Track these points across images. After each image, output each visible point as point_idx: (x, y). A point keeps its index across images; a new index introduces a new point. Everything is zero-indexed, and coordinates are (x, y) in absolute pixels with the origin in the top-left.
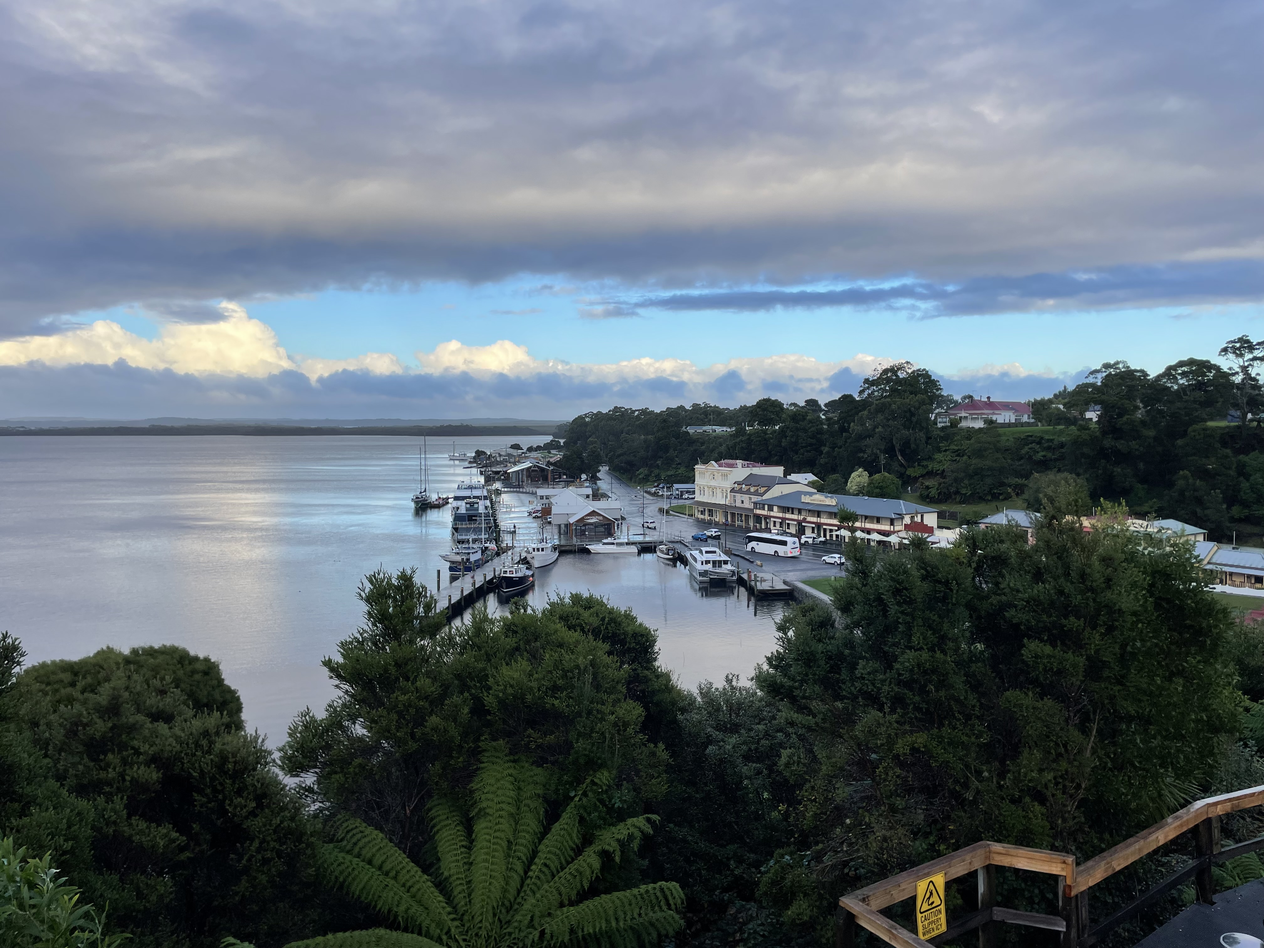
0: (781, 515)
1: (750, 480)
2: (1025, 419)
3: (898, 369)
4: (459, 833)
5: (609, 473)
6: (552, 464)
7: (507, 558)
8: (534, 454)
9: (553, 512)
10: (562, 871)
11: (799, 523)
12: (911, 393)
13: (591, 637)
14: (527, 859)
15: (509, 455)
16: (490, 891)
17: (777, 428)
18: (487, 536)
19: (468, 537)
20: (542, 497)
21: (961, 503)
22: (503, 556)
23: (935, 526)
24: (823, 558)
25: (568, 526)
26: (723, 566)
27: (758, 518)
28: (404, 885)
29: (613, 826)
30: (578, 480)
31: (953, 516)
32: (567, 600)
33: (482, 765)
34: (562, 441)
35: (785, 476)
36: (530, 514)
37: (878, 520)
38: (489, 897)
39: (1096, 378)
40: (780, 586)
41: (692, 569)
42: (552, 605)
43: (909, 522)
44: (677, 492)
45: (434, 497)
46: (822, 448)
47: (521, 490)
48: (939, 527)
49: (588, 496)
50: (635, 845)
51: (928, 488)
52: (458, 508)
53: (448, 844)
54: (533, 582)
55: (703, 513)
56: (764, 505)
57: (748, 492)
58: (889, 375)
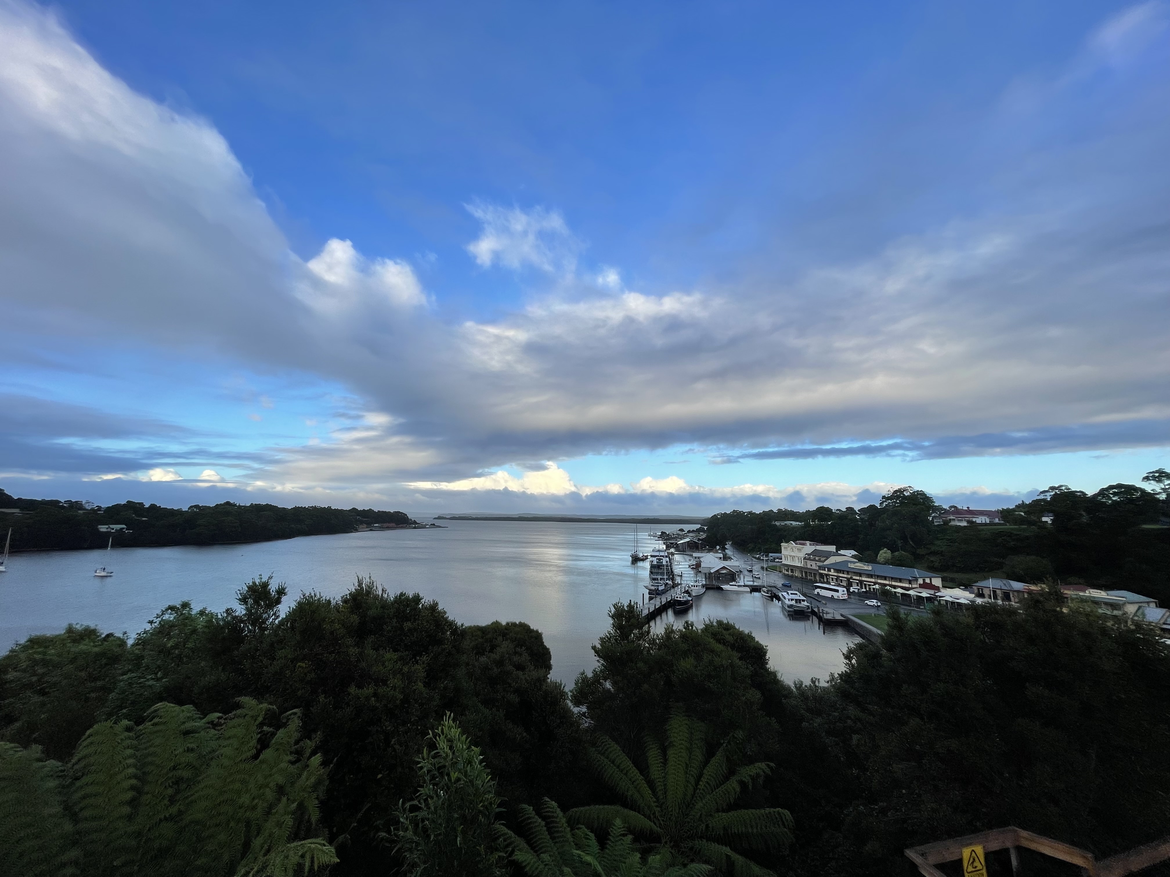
0: (836, 574)
1: (815, 553)
2: (997, 520)
3: (904, 491)
4: (659, 754)
5: (732, 545)
6: (701, 540)
7: (678, 590)
8: (691, 534)
9: (702, 566)
10: (717, 789)
11: (848, 579)
12: (914, 504)
13: (729, 648)
14: (697, 776)
15: (678, 534)
16: (676, 793)
17: (829, 523)
18: (667, 577)
19: (657, 577)
20: (696, 558)
21: (957, 572)
22: (676, 588)
23: (941, 586)
24: (866, 602)
25: (710, 574)
26: (802, 602)
27: (821, 575)
28: (630, 780)
29: (747, 766)
30: (715, 549)
31: (952, 580)
32: (715, 624)
33: (671, 716)
34: (706, 528)
35: (837, 551)
36: (690, 566)
37: (900, 580)
38: (676, 797)
39: (1046, 496)
40: (838, 617)
41: (783, 603)
42: (706, 625)
43: (922, 583)
44: (771, 558)
45: (641, 555)
46: (860, 535)
47: (685, 553)
48: (943, 587)
49: (720, 558)
50: (761, 781)
51: (932, 561)
52: (652, 561)
53: (653, 759)
54: (692, 604)
55: (787, 571)
56: (825, 568)
57: (814, 560)
58: (898, 494)
